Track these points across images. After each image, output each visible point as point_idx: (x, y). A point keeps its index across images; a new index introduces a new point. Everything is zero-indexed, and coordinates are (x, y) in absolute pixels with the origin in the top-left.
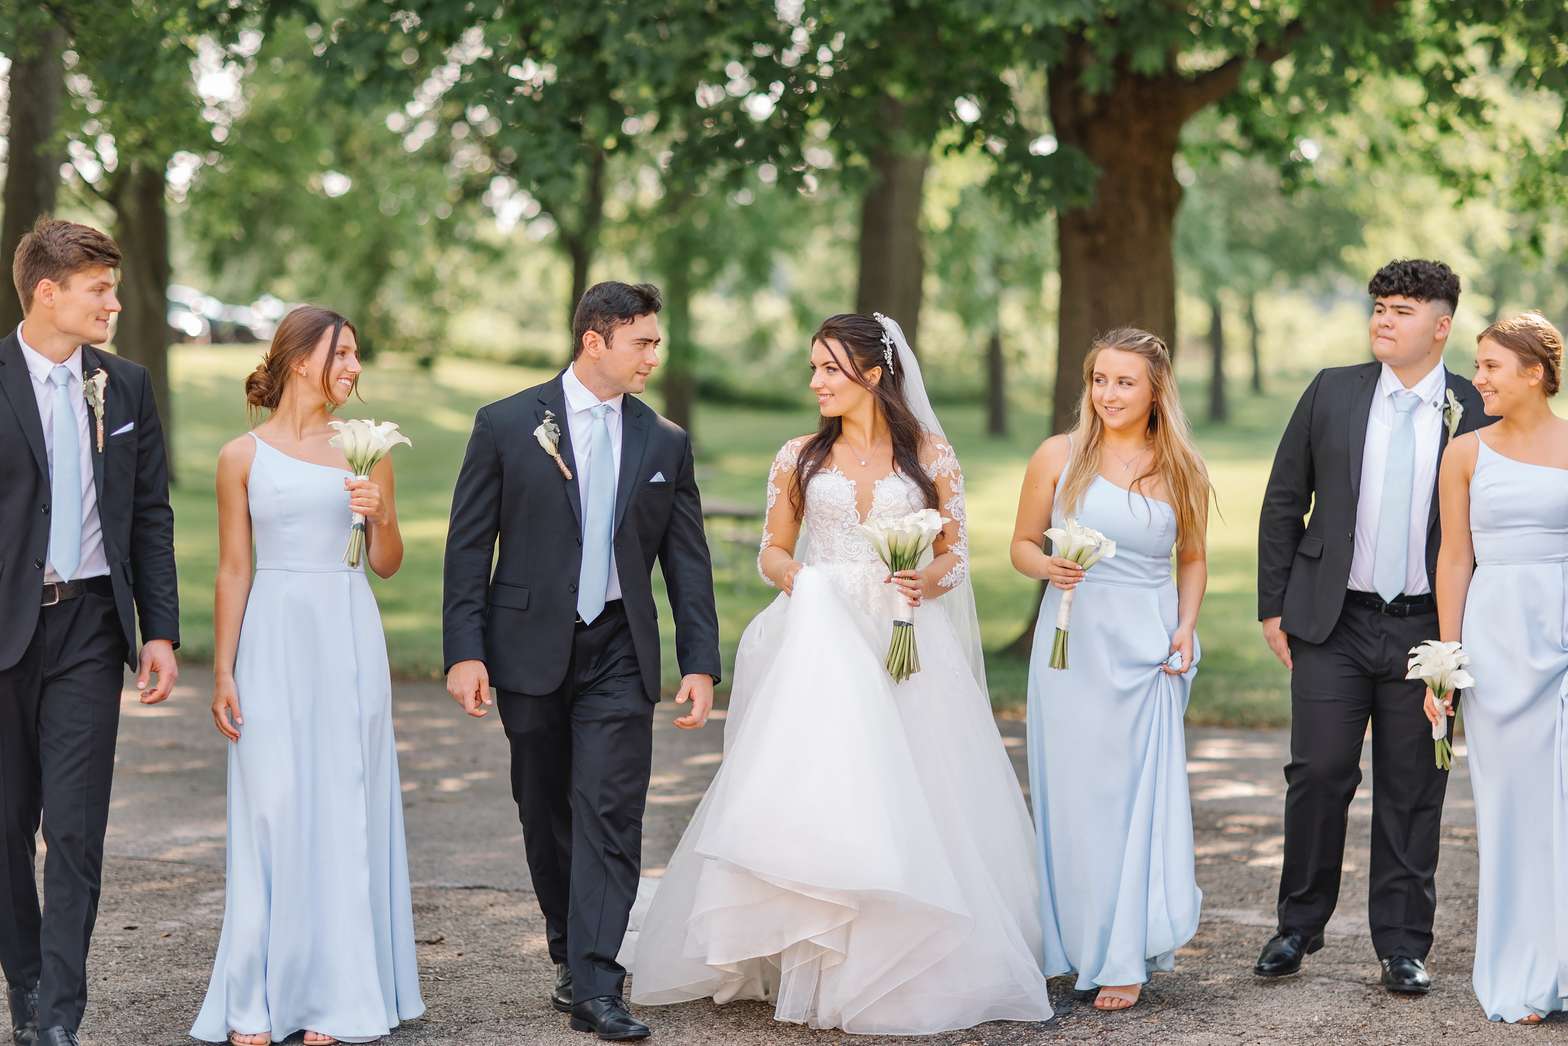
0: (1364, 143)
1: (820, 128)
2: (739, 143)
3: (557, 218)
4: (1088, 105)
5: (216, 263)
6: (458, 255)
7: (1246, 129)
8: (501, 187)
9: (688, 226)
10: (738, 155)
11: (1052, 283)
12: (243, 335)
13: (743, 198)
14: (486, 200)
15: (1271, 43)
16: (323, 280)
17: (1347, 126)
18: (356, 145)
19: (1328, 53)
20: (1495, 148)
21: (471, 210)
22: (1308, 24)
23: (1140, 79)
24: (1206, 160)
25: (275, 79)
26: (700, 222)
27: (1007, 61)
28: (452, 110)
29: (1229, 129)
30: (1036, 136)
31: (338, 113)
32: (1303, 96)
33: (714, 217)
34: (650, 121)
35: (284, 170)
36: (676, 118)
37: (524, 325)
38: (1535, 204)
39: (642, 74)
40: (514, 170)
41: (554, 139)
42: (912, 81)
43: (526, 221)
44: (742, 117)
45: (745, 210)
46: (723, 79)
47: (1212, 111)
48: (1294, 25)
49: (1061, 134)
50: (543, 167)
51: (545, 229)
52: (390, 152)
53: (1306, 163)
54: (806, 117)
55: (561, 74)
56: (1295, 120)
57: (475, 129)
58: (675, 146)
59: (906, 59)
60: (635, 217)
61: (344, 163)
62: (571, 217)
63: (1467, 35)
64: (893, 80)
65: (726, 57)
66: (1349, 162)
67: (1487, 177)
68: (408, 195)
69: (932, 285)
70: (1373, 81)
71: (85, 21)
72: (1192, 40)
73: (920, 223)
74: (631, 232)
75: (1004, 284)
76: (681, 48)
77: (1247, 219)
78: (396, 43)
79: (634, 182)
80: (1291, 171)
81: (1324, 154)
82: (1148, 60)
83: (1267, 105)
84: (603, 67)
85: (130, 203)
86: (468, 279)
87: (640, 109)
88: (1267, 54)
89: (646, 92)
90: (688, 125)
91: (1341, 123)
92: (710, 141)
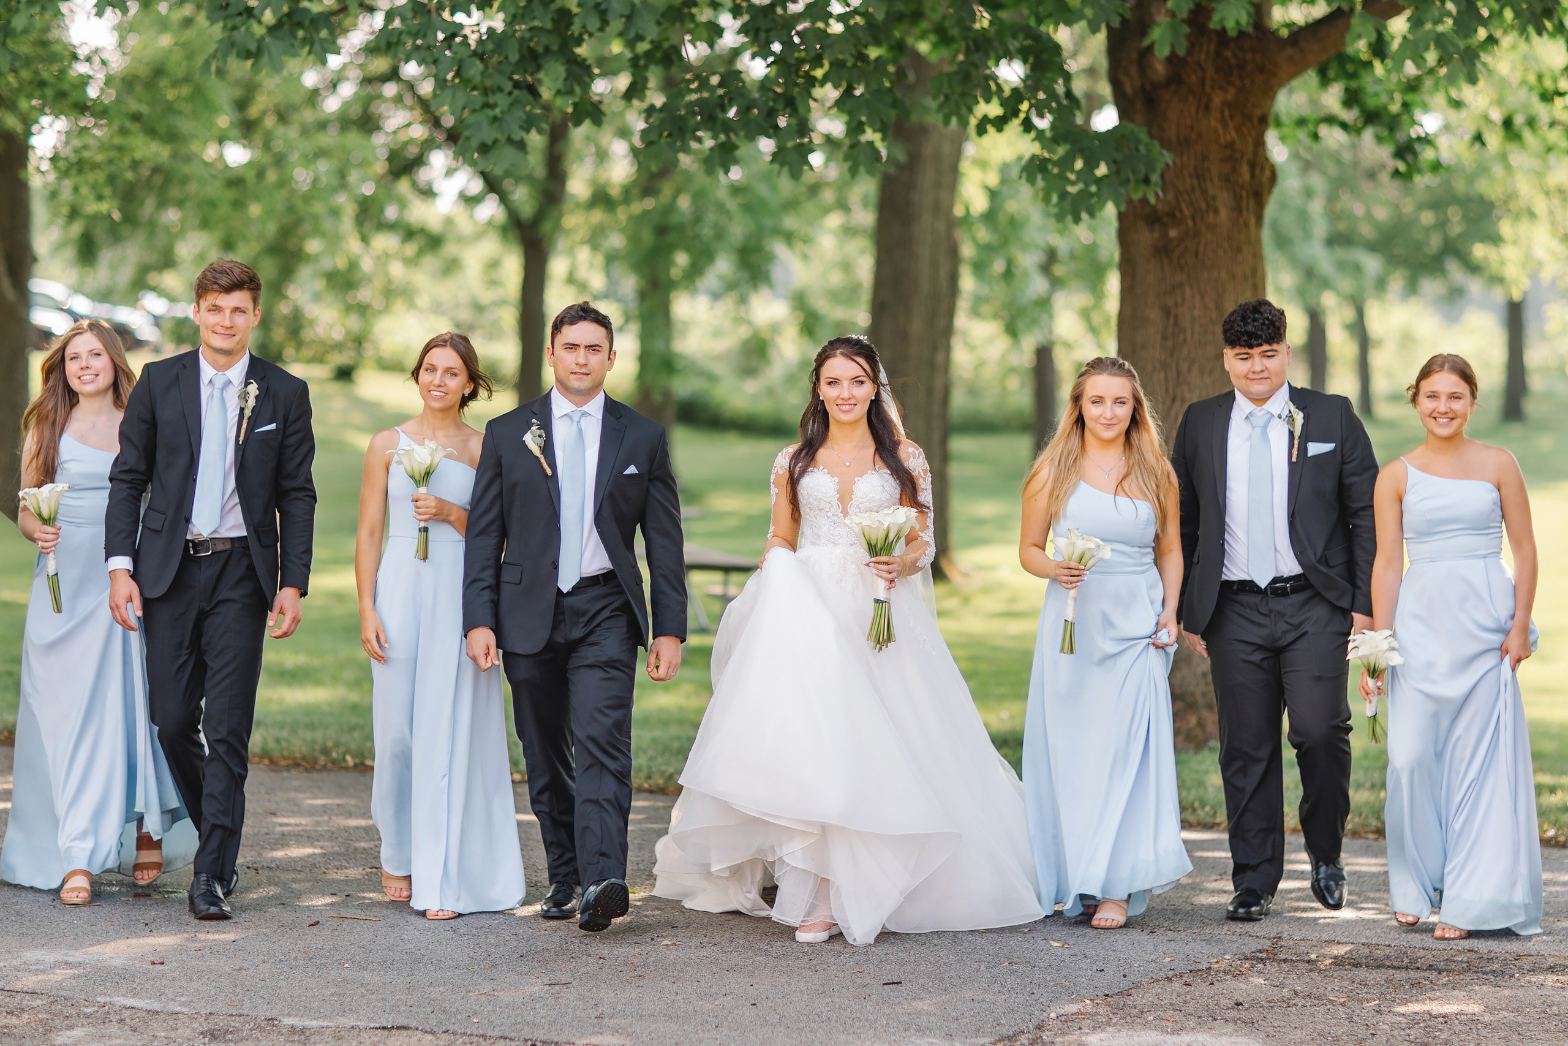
0: (1497, 116)
1: (830, 93)
2: (732, 113)
3: (504, 199)
4: (1160, 69)
5: (87, 251)
6: (384, 242)
7: (1351, 99)
8: (439, 159)
9: (670, 208)
10: (727, 127)
11: (1113, 283)
13: (736, 174)
14: (423, 175)
17: (1473, 96)
18: (260, 106)
19: (1450, 6)
21: (403, 186)
23: (1221, 36)
24: (1302, 135)
25: (161, 25)
26: (684, 203)
27: (1061, 16)
28: (381, 65)
29: (1332, 98)
30: (1095, 103)
31: (239, 68)
32: (1419, 60)
33: (699, 197)
34: (623, 81)
35: (171, 138)
36: (654, 77)
39: (616, 25)
40: (453, 141)
41: (502, 100)
42: (943, 37)
43: (470, 201)
44: (732, 77)
45: (736, 190)
46: (716, 31)
47: (1311, 77)
49: (1124, 105)
50: (487, 134)
51: (490, 209)
52: (308, 116)
53: (1426, 140)
54: (811, 81)
55: (510, 23)
56: (1413, 86)
57: (411, 86)
58: (650, 111)
60: (601, 198)
62: (522, 196)
64: (923, 37)
68: (323, 166)
69: (968, 282)
70: (1507, 40)
73: (958, 207)
74: (598, 216)
75: (1056, 283)
77: (1354, 205)
79: (602, 156)
80: (1406, 150)
81: (1447, 128)
82: (1231, 16)
83: (1379, 68)
84: (563, 16)
86: (397, 270)
87: (609, 68)
88: (1379, 9)
89: (617, 47)
90: (670, 86)
91: (1467, 92)
92: (694, 108)
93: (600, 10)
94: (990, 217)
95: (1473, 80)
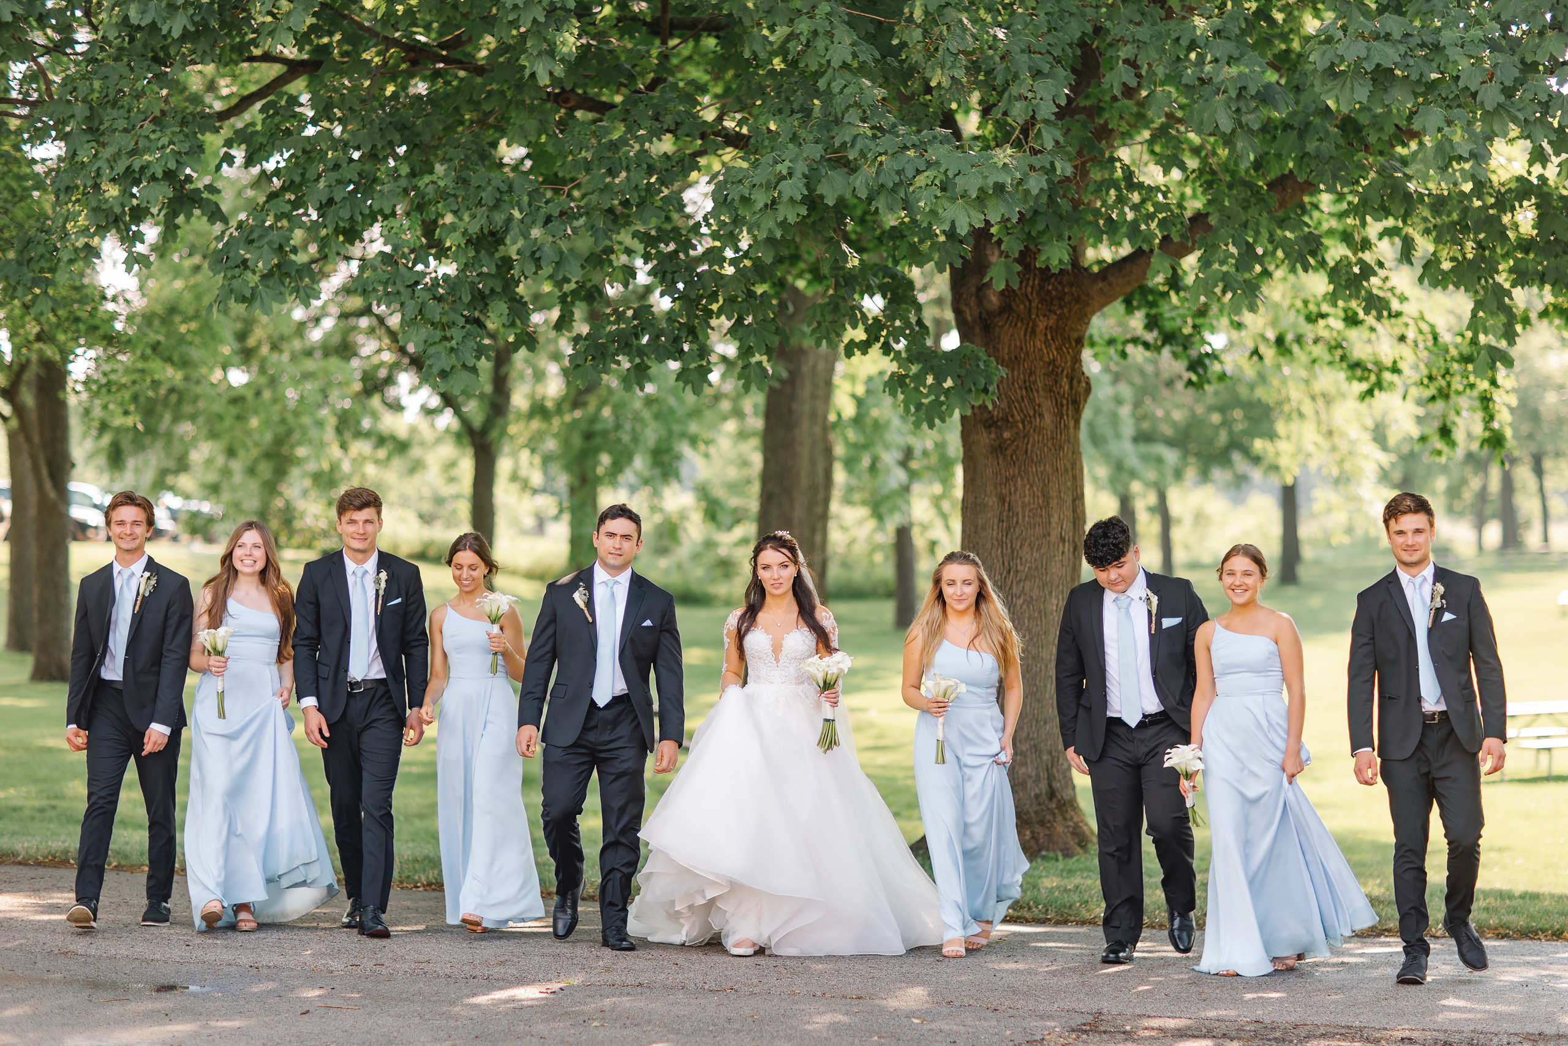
0: (1271, 335)
1: (724, 323)
2: (645, 340)
3: (458, 412)
4: (994, 300)
5: (116, 458)
6: (360, 448)
7: (1152, 323)
8: (406, 379)
9: (594, 419)
10: (641, 352)
11: (958, 475)
13: (650, 388)
14: (392, 392)
15: (1176, 237)
16: (226, 472)
17: (1253, 321)
18: (257, 338)
19: (1233, 250)
20: (1402, 338)
21: (376, 401)
22: (1213, 220)
23: (1046, 273)
24: (1112, 353)
25: (177, 272)
26: (607, 413)
27: (914, 258)
28: (355, 302)
29: (1137, 322)
30: (942, 328)
31: (238, 309)
32: (1210, 292)
33: (619, 409)
34: (555, 314)
35: (185, 363)
36: (579, 312)
37: (426, 519)
38: (1444, 394)
39: (548, 269)
40: (417, 363)
41: (457, 334)
42: (817, 276)
43: (429, 412)
44: (644, 311)
45: (649, 401)
46: (630, 272)
47: (1117, 307)
48: (1199, 218)
49: (964, 330)
50: (446, 362)
51: (447, 419)
52: (297, 344)
53: (1214, 356)
54: (709, 314)
55: (462, 270)
56: (1202, 312)
57: (380, 322)
58: (577, 339)
59: (812, 252)
60: (539, 410)
61: (246, 355)
62: (473, 408)
63: (1374, 228)
64: (800, 276)
65: (632, 253)
67: (1395, 370)
68: (309, 386)
69: (840, 476)
70: (1279, 274)
72: (1099, 236)
73: (832, 413)
74: (536, 424)
75: (913, 475)
76: (585, 244)
78: (298, 235)
79: (539, 376)
80: (1200, 363)
81: (1231, 344)
82: (1055, 256)
83: (1174, 298)
84: (507, 263)
85: (28, 398)
86: (371, 470)
87: (544, 306)
88: (1174, 249)
89: (547, 288)
90: (593, 317)
91: (1247, 317)
92: (613, 337)
93: (535, 257)
94: (857, 421)
95: (1253, 307)
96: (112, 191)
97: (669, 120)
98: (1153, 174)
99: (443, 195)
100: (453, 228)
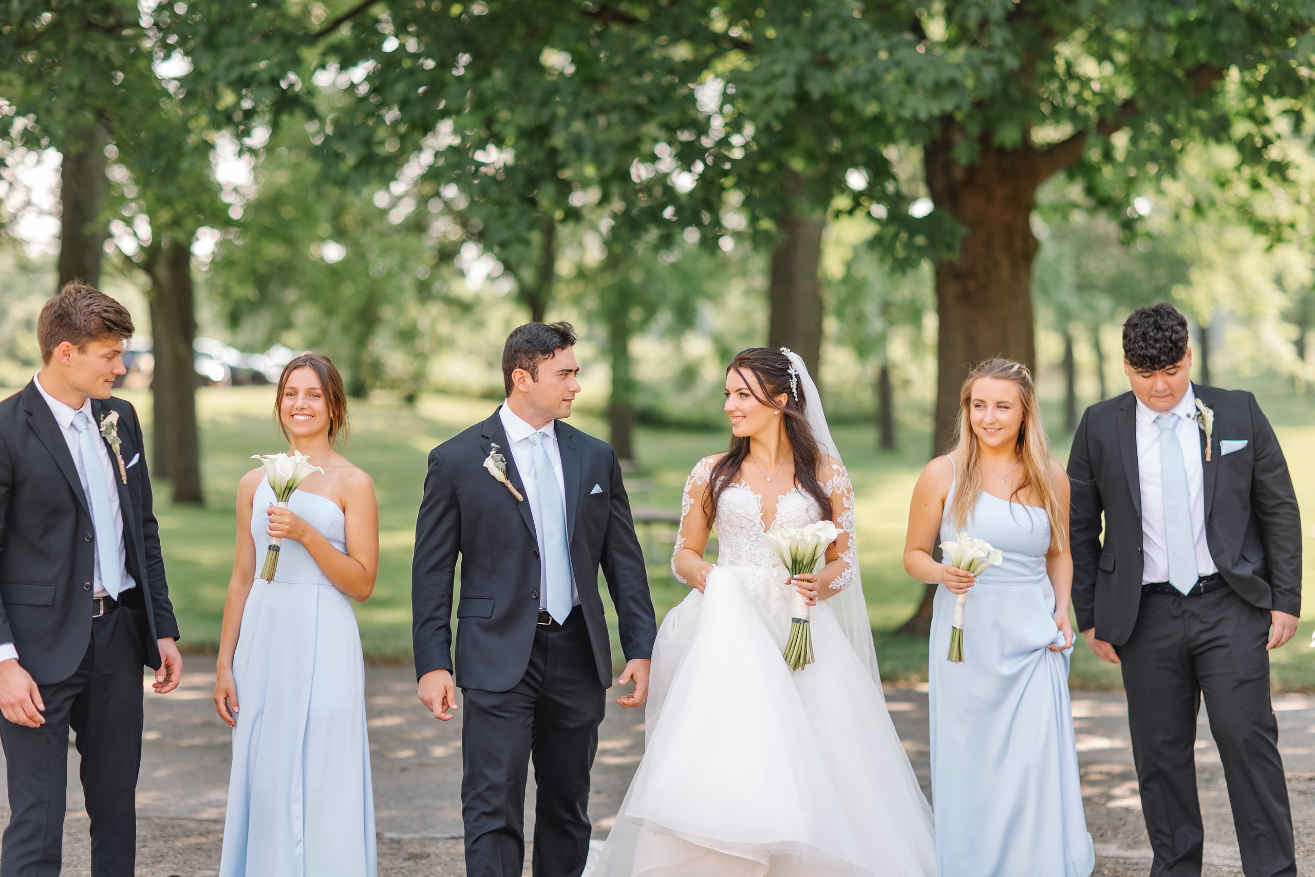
0: (1189, 200)
1: (734, 197)
2: (669, 212)
3: (517, 277)
4: (958, 174)
5: (234, 319)
6: (435, 309)
7: (1090, 190)
8: (470, 252)
9: (626, 280)
10: (667, 223)
11: (931, 323)
12: (258, 379)
13: (674, 255)
14: (457, 262)
15: (1110, 118)
16: (324, 333)
17: (1174, 188)
18: (349, 219)
19: (1156, 129)
20: (1298, 202)
21: (445, 271)
22: (1141, 104)
23: (1001, 151)
24: (1057, 218)
25: (280, 166)
26: (636, 277)
27: (890, 138)
28: (428, 189)
29: (1076, 191)
30: (914, 199)
31: (333, 192)
33: (648, 273)
34: (596, 194)
35: (290, 242)
36: (616, 189)
37: (491, 365)
39: (588, 156)
40: (481, 237)
41: (513, 211)
42: (810, 157)
43: (490, 279)
44: (668, 189)
45: (675, 267)
46: (653, 158)
47: (1061, 175)
48: (1128, 104)
49: (935, 198)
50: (504, 234)
51: (507, 286)
52: (377, 225)
53: (1141, 218)
54: (722, 189)
55: (518, 157)
56: (1132, 182)
57: (447, 204)
58: (615, 216)
59: (806, 138)
60: (582, 274)
61: (340, 234)
62: (528, 275)
63: (1273, 108)
64: (797, 158)
65: (656, 141)
66: (1177, 217)
67: (1292, 226)
68: (392, 257)
69: (831, 325)
70: (1195, 148)
71: (123, 121)
72: (1043, 119)
73: (820, 274)
74: (579, 287)
75: (891, 323)
76: (619, 134)
77: (1092, 264)
78: (381, 133)
79: (581, 245)
80: (1129, 225)
81: (1155, 210)
82: (1008, 136)
83: (1107, 171)
84: (553, 152)
85: (163, 272)
86: (444, 328)
87: (585, 184)
88: (1106, 128)
89: (590, 171)
90: (625, 197)
91: (1168, 184)
92: (644, 211)
93: (577, 146)
94: (847, 279)
95: (1174, 176)
96: (228, 99)
97: (686, 29)
98: (1089, 67)
99: (500, 96)
100: (508, 123)
